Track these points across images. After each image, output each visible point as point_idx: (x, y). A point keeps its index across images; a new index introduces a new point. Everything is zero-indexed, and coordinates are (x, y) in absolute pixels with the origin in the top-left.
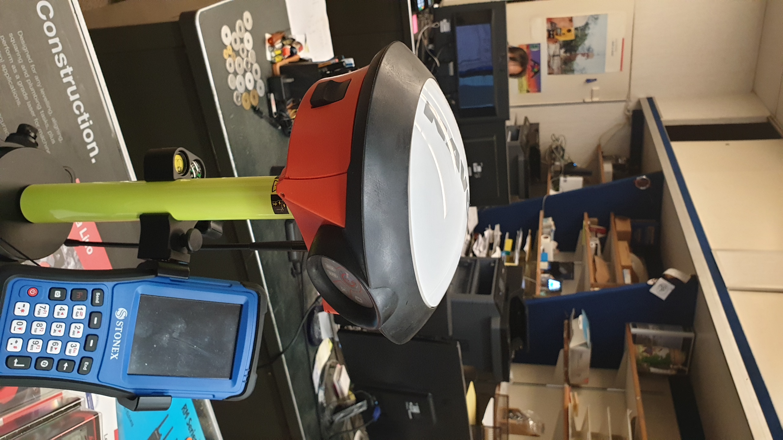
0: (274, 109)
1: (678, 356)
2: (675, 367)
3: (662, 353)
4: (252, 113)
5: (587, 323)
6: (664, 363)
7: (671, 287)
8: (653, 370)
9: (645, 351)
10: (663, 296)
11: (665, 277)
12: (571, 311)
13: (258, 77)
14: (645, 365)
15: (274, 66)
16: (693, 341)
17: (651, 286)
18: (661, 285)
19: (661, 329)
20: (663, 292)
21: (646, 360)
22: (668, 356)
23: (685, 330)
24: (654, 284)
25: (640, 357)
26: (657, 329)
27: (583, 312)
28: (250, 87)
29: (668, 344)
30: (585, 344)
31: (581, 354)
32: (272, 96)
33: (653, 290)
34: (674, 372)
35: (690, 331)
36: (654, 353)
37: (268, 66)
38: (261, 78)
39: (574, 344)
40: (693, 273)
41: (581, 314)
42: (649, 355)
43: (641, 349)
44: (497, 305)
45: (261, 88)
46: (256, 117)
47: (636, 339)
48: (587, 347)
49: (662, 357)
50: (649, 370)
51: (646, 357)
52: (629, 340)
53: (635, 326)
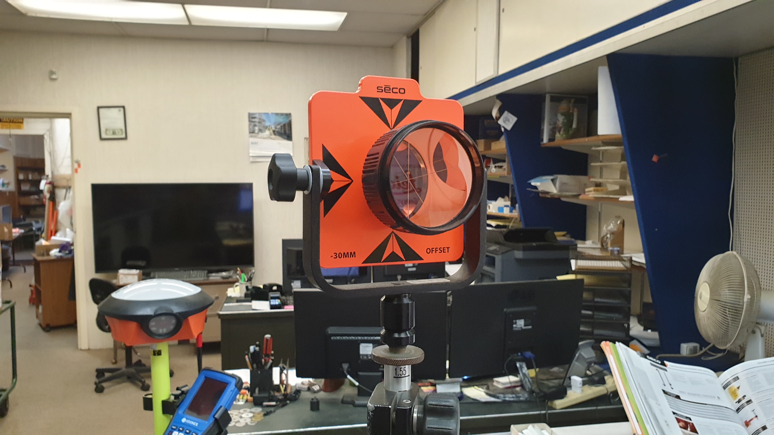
0: (274, 403)
1: (563, 106)
2: (571, 108)
3: (561, 119)
4: (267, 417)
5: (537, 179)
6: (569, 117)
7: (506, 114)
8: (574, 126)
9: (559, 132)
10: (513, 119)
11: (498, 118)
12: (529, 191)
13: (248, 410)
14: (571, 132)
15: (248, 400)
16: (552, 94)
17: (505, 129)
18: (504, 122)
19: (544, 118)
20: (511, 120)
21: (567, 131)
22: (562, 114)
23: (544, 101)
24: (504, 127)
25: (564, 136)
26: (544, 123)
27: (529, 182)
28: (251, 415)
29: (554, 114)
30: (553, 180)
31: (563, 184)
32: (265, 403)
33: (509, 127)
34: (576, 110)
35: (545, 97)
36: (560, 125)
37: (248, 404)
38: (250, 408)
39: (553, 190)
40: (495, 97)
41: (530, 183)
42: (562, 130)
43: (558, 135)
44: (503, 253)
45: (256, 410)
46: (272, 415)
47: (552, 139)
48: (557, 178)
49: (564, 119)
50: (575, 129)
51: (564, 131)
52: (552, 144)
53: (542, 140)
